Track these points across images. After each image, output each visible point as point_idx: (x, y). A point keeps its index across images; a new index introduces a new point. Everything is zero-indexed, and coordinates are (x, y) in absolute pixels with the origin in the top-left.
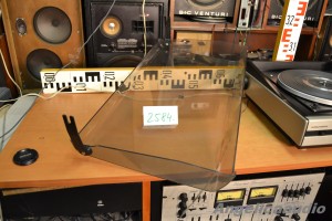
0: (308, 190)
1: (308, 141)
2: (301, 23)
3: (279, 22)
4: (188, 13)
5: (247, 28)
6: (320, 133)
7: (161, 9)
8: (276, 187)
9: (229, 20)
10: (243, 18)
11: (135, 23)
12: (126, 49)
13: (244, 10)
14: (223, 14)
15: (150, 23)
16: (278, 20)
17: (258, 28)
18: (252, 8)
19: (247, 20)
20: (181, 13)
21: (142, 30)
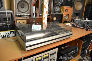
0: (55, 53)
1: (28, 49)
2: (47, 16)
3: (42, 16)
4: (19, 15)
5: (35, 18)
6: (30, 46)
7: (12, 14)
8: (49, 54)
9: (30, 16)
10: (33, 15)
11: (4, 18)
12: (2, 26)
13: (33, 13)
14: (28, 15)
15: (9, 18)
16: (42, 15)
17: (37, 17)
18: (35, 13)
19: (34, 16)
20: (17, 15)
21: (7, 20)
